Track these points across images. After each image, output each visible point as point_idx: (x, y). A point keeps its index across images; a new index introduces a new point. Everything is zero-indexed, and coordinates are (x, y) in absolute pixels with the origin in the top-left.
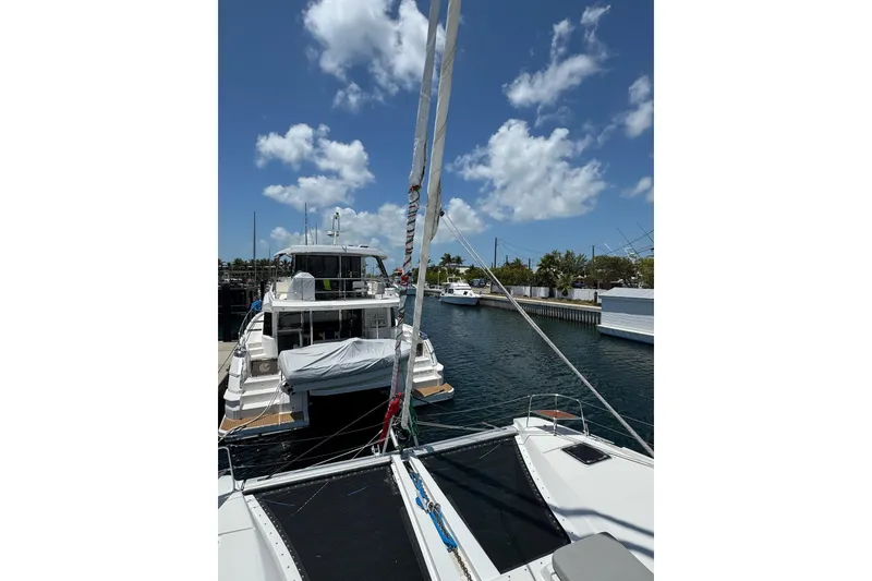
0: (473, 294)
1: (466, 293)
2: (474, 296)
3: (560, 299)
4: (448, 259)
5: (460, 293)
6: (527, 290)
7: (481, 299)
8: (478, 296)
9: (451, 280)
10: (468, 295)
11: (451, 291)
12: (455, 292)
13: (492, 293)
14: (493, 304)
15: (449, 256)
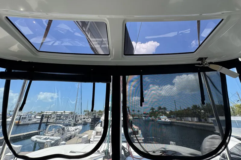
0: (168, 120)
1: (165, 120)
2: (168, 121)
3: (204, 122)
4: (160, 108)
5: (163, 120)
6: (190, 119)
7: (171, 122)
8: (170, 121)
9: (160, 115)
10: (166, 121)
11: (160, 119)
12: (162, 119)
13: (177, 120)
14: (176, 124)
15: (160, 107)
